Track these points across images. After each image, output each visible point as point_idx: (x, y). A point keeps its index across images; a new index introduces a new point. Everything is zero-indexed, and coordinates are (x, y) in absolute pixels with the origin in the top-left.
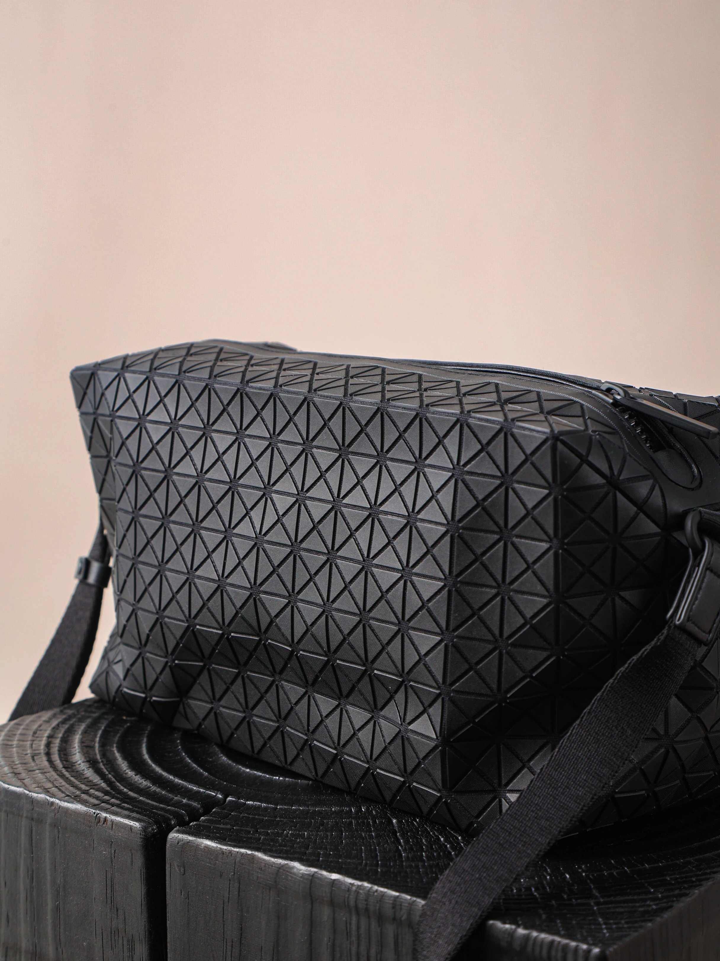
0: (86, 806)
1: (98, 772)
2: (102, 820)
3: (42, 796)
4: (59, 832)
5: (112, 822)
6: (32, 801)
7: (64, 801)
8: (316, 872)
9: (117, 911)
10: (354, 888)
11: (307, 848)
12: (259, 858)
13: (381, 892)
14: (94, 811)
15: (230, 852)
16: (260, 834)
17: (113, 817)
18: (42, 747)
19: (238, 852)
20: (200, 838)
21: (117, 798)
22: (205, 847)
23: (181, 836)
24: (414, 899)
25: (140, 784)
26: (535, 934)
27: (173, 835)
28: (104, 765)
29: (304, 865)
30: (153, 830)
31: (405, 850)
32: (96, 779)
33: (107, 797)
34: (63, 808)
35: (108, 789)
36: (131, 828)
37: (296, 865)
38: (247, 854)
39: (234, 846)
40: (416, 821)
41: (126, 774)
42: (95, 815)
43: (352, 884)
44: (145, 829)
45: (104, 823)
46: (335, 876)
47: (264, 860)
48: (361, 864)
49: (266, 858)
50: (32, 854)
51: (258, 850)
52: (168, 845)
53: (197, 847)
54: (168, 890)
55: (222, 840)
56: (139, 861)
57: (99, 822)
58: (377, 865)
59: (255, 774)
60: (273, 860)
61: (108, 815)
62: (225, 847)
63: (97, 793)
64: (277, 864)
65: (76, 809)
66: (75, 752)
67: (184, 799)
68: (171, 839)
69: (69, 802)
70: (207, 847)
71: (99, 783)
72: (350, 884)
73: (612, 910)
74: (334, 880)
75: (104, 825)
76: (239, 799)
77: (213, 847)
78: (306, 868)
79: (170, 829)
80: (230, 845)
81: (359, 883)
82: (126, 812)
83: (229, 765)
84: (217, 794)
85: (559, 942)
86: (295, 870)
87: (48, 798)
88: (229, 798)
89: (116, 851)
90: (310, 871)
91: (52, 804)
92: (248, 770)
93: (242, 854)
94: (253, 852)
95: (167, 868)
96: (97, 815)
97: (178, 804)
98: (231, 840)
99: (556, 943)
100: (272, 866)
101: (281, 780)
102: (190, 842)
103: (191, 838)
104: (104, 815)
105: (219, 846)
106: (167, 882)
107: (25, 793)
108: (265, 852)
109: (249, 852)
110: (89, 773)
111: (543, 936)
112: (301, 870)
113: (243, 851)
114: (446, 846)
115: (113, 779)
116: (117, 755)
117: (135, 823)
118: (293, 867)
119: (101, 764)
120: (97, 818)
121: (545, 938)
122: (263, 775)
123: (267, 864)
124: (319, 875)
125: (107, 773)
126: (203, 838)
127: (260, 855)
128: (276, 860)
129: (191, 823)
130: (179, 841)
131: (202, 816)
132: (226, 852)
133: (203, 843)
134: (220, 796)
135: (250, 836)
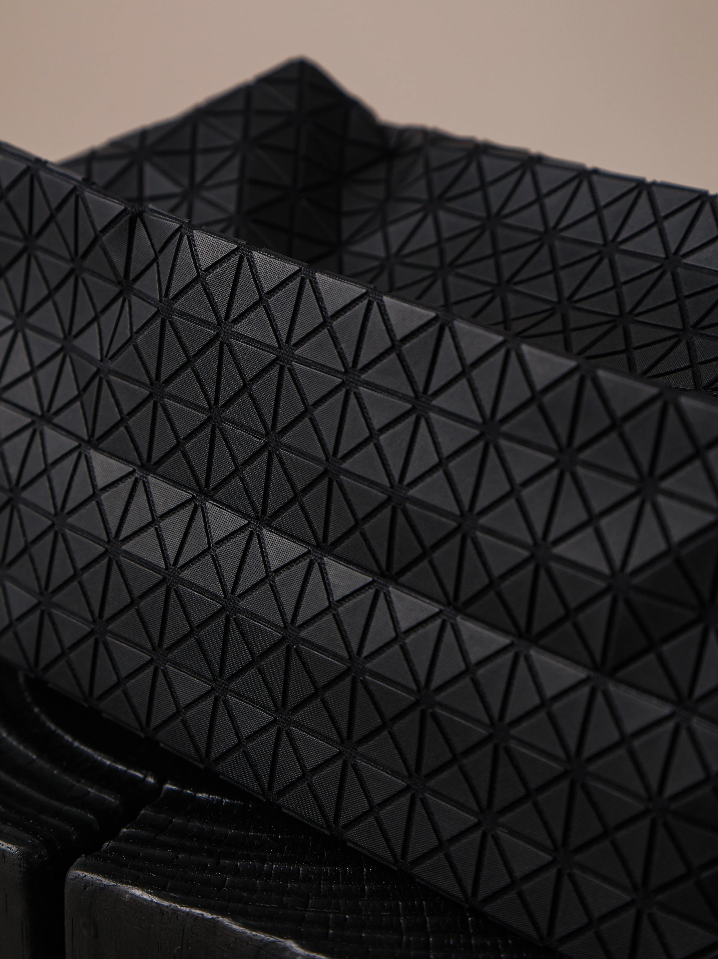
11: (306, 905)
12: (225, 928)
15: (175, 912)
16: (224, 870)
19: (188, 914)
20: (122, 883)
22: (131, 898)
23: (89, 876)
27: (75, 873)
29: (302, 946)
30: (41, 857)
37: (291, 944)
38: (203, 919)
39: (182, 903)
44: (26, 857)
47: (234, 931)
48: (400, 943)
49: (237, 928)
52: (67, 890)
53: (117, 897)
56: (18, 909)
58: (427, 946)
60: (248, 932)
62: (166, 903)
64: (257, 940)
67: (92, 788)
68: (73, 879)
70: (135, 899)
76: (184, 788)
77: (145, 900)
80: (174, 900)
84: (146, 776)
86: (288, 954)
88: (168, 786)
93: (196, 918)
94: (215, 916)
100: (248, 944)
102: (104, 888)
103: (106, 882)
105: (156, 900)
108: (234, 916)
109: (208, 915)
113: (197, 912)
117: (10, 846)
118: (286, 949)
123: (240, 939)
126: (127, 883)
127: (226, 921)
128: (254, 933)
129: (105, 842)
130: (88, 884)
131: (123, 827)
132: (167, 912)
133: (127, 892)
134: (151, 780)
135: (207, 876)
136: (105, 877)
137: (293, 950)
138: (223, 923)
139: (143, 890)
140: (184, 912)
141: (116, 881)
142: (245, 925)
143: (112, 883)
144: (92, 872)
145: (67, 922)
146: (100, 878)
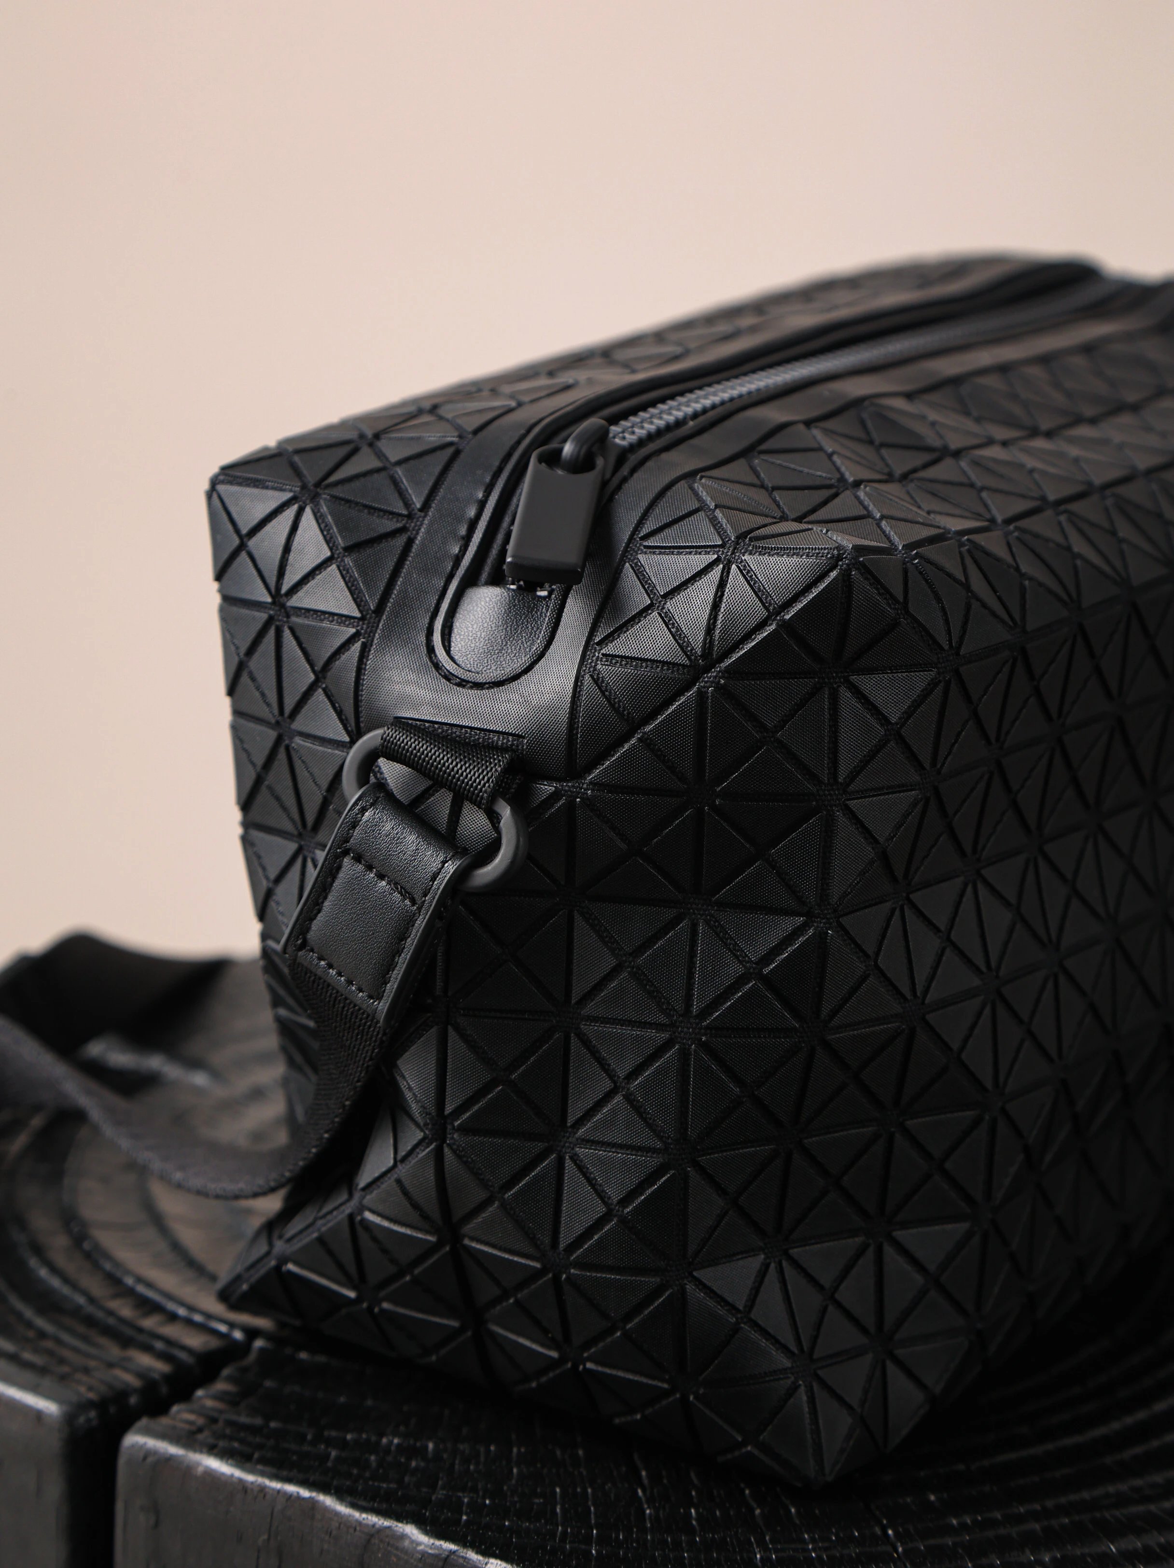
11: (433, 1487)
12: (326, 1509)
15: (262, 1489)
16: (329, 1442)
19: (279, 1491)
20: (195, 1451)
22: (205, 1472)
23: (151, 1443)
27: (134, 1439)
29: (426, 1533)
30: (89, 1420)
31: (651, 1501)
36: (39, 1416)
37: (411, 1531)
38: (299, 1498)
39: (273, 1477)
44: (69, 1419)
47: (337, 1514)
48: (553, 1534)
49: (343, 1509)
51: (325, 1489)
52: (122, 1461)
53: (186, 1471)
54: (118, 1558)
55: (241, 1458)
56: (54, 1489)
58: (588, 1539)
60: (357, 1514)
62: (250, 1478)
64: (367, 1525)
68: (129, 1447)
70: (210, 1474)
77: (223, 1474)
78: (432, 1541)
79: (125, 1425)
80: (263, 1474)
82: (28, 1376)
84: (231, 1330)
86: (407, 1543)
88: (259, 1342)
90: (440, 1548)
93: (289, 1497)
94: (314, 1494)
95: (117, 1511)
98: (262, 1461)
100: (355, 1530)
102: (170, 1459)
103: (174, 1450)
105: (238, 1473)
106: (116, 1540)
108: (340, 1494)
109: (305, 1493)
112: (419, 1544)
113: (291, 1488)
117: (48, 1404)
118: (403, 1536)
123: (344, 1523)
124: (461, 1561)
126: (201, 1452)
127: (328, 1501)
128: (364, 1516)
129: (174, 1405)
130: (148, 1453)
131: (198, 1388)
132: (252, 1489)
133: (199, 1464)
134: (237, 1335)
135: (306, 1448)
136: (173, 1445)
137: (414, 1538)
138: (323, 1503)
139: (221, 1461)
140: (273, 1489)
141: (187, 1450)
142: (354, 1506)
143: (182, 1452)
144: (157, 1438)
145: (120, 1506)
146: (165, 1445)
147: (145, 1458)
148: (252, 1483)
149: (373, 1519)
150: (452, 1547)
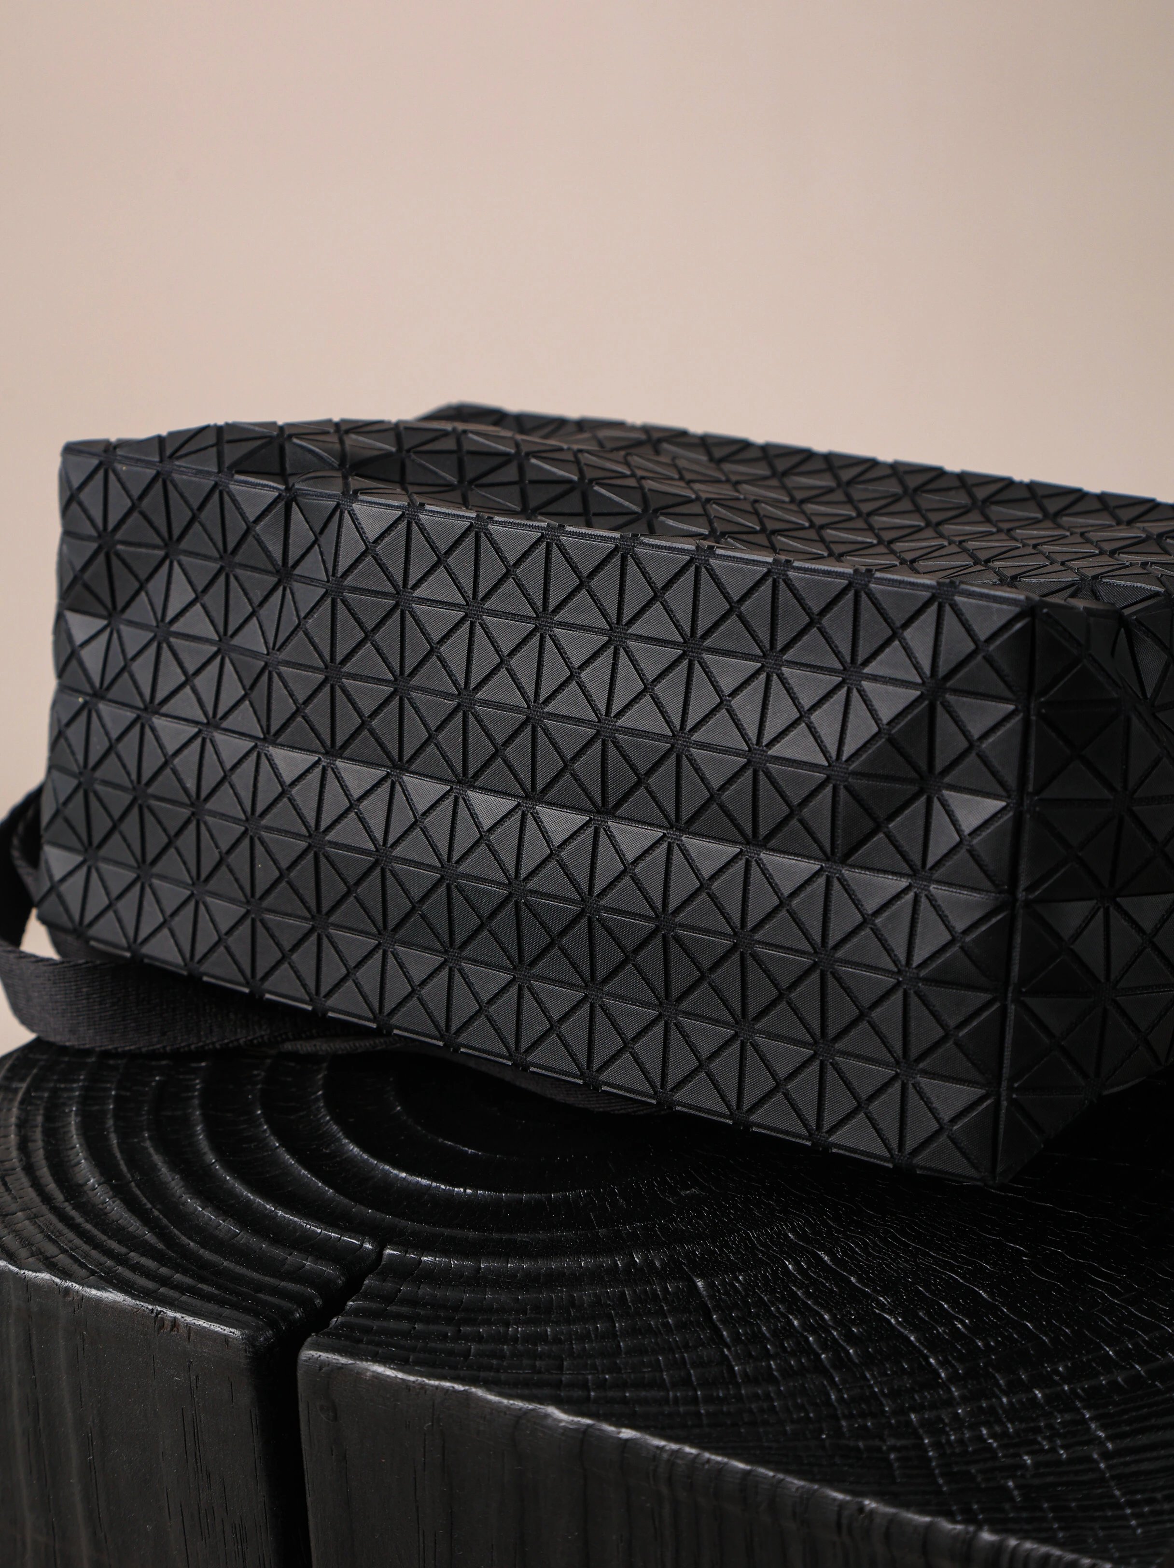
0: (133, 1296)
1: (132, 1205)
2: (168, 1324)
3: (45, 1276)
4: (84, 1340)
5: (189, 1327)
6: (27, 1285)
7: (90, 1287)
8: (589, 1426)
9: (209, 1476)
10: (665, 1456)
11: (561, 1368)
12: (479, 1399)
13: (718, 1463)
14: (150, 1307)
15: (423, 1386)
16: (467, 1338)
17: (189, 1319)
18: (14, 1153)
19: (437, 1387)
20: (362, 1360)
21: (185, 1272)
22: (373, 1376)
23: (323, 1356)
24: (780, 1476)
25: (216, 1228)
26: (1013, 1542)
27: (308, 1354)
28: (138, 1186)
29: (565, 1411)
30: (267, 1340)
31: (737, 1358)
32: (134, 1225)
33: (163, 1270)
34: (90, 1299)
35: (161, 1246)
36: (226, 1339)
37: (553, 1410)
38: (455, 1391)
39: (430, 1376)
40: (739, 1281)
41: (183, 1204)
42: (154, 1315)
43: (662, 1449)
44: (250, 1341)
45: (172, 1330)
46: (627, 1433)
47: (489, 1402)
48: (667, 1400)
49: (492, 1398)
50: (34, 1374)
51: (474, 1382)
52: (300, 1373)
53: (358, 1376)
54: (305, 1446)
55: (402, 1363)
56: (245, 1397)
57: (162, 1326)
58: (696, 1400)
59: (418, 1182)
60: (505, 1401)
61: (178, 1315)
62: (412, 1378)
63: (144, 1261)
64: (515, 1409)
65: (115, 1302)
66: (78, 1159)
67: (306, 1260)
68: (306, 1361)
69: (98, 1289)
70: (377, 1376)
71: (139, 1232)
72: (657, 1447)
73: (1134, 1468)
74: (627, 1440)
75: (173, 1333)
76: (406, 1252)
77: (388, 1376)
78: (571, 1418)
79: (298, 1342)
80: (421, 1374)
81: (674, 1446)
82: (211, 1307)
83: (365, 1162)
84: (363, 1242)
85: (1060, 1558)
86: (549, 1421)
87: (57, 1280)
88: (388, 1251)
89: (200, 1377)
90: (578, 1423)
91: (67, 1291)
92: (404, 1175)
93: (446, 1391)
94: (467, 1388)
95: (300, 1409)
96: (157, 1316)
97: (297, 1275)
98: (417, 1363)
99: (1052, 1559)
100: (505, 1414)
101: (469, 1195)
102: (342, 1368)
103: (343, 1360)
104: (171, 1314)
105: (400, 1375)
106: (302, 1433)
107: (11, 1271)
108: (487, 1385)
109: (459, 1387)
110: (115, 1209)
111: (1028, 1545)
112: (561, 1421)
113: (447, 1384)
114: (807, 1339)
115: (165, 1221)
116: (157, 1159)
117: (232, 1330)
118: (547, 1416)
119: (133, 1184)
120: (159, 1321)
121: (1032, 1550)
122: (434, 1184)
123: (496, 1409)
124: (598, 1433)
125: (149, 1206)
126: (367, 1360)
127: (480, 1392)
128: (511, 1402)
129: (332, 1318)
130: (323, 1364)
131: (349, 1299)
132: (414, 1387)
133: (368, 1370)
134: (368, 1246)
135: (450, 1345)
136: (342, 1356)
137: (555, 1416)
138: (476, 1394)
139: (385, 1366)
140: (432, 1386)
141: (355, 1360)
142: (501, 1395)
143: (350, 1362)
144: (327, 1351)
145: (302, 1407)
146: (336, 1357)
147: (321, 1368)
148: (414, 1382)
149: (519, 1404)
150: (588, 1421)
